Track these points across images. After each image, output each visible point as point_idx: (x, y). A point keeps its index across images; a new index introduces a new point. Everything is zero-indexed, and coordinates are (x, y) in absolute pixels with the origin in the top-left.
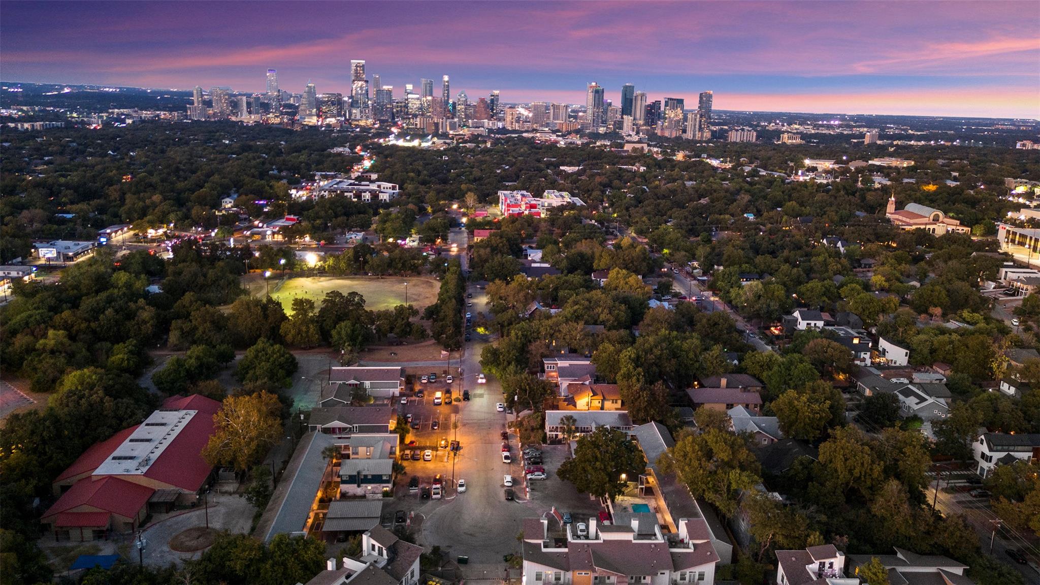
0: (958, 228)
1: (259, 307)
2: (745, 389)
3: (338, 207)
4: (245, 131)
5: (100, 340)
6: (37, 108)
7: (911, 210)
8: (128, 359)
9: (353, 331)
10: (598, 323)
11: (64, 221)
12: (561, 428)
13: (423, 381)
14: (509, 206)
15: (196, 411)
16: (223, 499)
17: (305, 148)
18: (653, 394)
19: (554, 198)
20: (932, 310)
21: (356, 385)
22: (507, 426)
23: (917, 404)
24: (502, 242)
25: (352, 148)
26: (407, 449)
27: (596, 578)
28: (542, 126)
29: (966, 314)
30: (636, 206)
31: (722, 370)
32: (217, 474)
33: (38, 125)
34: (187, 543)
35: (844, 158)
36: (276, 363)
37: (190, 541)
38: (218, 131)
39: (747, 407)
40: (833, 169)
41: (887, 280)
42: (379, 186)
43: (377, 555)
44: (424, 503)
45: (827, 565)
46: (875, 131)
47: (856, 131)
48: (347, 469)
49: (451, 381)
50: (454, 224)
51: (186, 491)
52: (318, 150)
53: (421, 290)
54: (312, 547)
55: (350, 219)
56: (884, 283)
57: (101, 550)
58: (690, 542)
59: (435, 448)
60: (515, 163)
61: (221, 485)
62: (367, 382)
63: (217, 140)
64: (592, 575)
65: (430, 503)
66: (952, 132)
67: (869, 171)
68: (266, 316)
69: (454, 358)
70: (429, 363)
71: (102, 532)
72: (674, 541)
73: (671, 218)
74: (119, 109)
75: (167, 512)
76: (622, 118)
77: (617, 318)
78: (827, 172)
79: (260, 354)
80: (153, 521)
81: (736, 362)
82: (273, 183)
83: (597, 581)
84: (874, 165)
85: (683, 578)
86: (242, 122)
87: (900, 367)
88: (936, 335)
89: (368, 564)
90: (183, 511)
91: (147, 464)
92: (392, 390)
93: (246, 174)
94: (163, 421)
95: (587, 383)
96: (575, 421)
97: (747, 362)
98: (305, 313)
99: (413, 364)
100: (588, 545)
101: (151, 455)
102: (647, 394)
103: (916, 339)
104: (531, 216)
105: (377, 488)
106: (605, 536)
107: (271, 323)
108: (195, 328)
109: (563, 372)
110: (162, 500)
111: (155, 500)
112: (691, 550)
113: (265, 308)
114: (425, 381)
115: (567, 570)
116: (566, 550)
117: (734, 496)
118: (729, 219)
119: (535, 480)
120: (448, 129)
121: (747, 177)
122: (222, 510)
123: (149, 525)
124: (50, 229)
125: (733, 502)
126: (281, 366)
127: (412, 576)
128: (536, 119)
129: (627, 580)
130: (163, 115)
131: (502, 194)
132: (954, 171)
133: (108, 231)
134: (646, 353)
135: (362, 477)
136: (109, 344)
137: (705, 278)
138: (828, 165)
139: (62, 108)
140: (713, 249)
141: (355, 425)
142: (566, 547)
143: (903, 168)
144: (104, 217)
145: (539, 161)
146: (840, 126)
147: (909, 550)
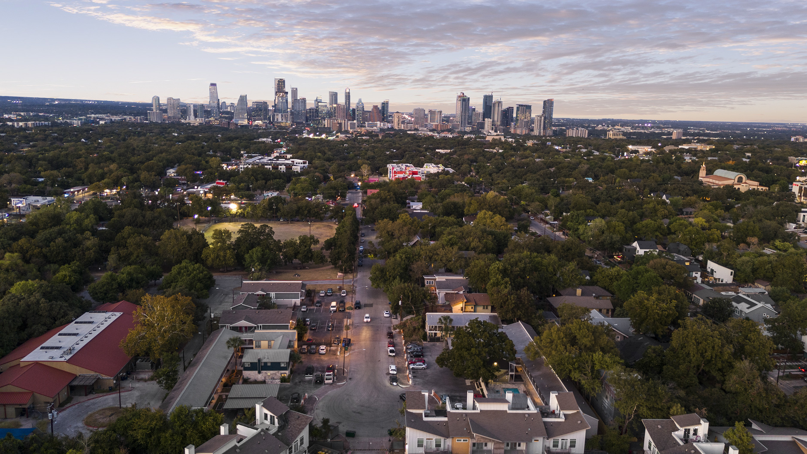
0: (759, 187)
1: (185, 236)
2: (597, 297)
3: (259, 174)
4: (191, 128)
5: (50, 262)
6: (31, 114)
7: (718, 175)
8: (70, 276)
9: (263, 255)
10: (470, 249)
11: (37, 183)
12: (440, 327)
13: (322, 295)
14: (395, 172)
15: (122, 313)
16: (137, 385)
17: (236, 138)
18: (519, 298)
19: (431, 168)
20: (750, 239)
21: (263, 295)
22: (392, 328)
23: (748, 308)
24: (389, 195)
25: (274, 140)
26: (304, 345)
27: (474, 445)
28: (422, 126)
29: (777, 243)
30: (497, 173)
31: (577, 282)
32: (135, 365)
33: (30, 124)
34: (100, 420)
35: (659, 144)
36: (196, 278)
37: (103, 418)
38: (170, 128)
39: (600, 311)
40: (651, 152)
41: (707, 221)
42: (293, 162)
43: (269, 423)
44: (317, 388)
45: (692, 432)
46: (680, 130)
47: (666, 130)
48: (249, 358)
49: (345, 294)
50: (352, 186)
51: (105, 377)
52: (246, 140)
53: (323, 231)
54: (210, 419)
55: (269, 183)
56: (705, 224)
57: (21, 426)
58: (561, 412)
59: (329, 344)
60: (400, 148)
61: (138, 373)
62: (272, 293)
63: (168, 133)
64: (470, 442)
65: (323, 387)
66: (739, 132)
67: (680, 152)
68: (190, 244)
69: (348, 279)
70: (326, 282)
71: (24, 409)
72: (545, 412)
73: (526, 180)
74: (95, 114)
75: (86, 395)
76: (484, 120)
77: (485, 246)
78: (647, 153)
79: (182, 271)
80: (73, 402)
81: (588, 278)
82: (208, 158)
83: (475, 448)
84: (684, 149)
85: (555, 445)
86: (189, 123)
87: (727, 285)
88: (756, 257)
89: (259, 430)
90: (101, 395)
91: (71, 353)
92: (294, 300)
93: (188, 153)
94: (91, 320)
95: (461, 292)
96: (451, 320)
97: (598, 276)
98: (224, 242)
99: (313, 283)
100: (466, 414)
101: (76, 346)
102: (514, 298)
103: (739, 261)
104: (413, 179)
105: (276, 374)
106: (481, 407)
107: (194, 249)
108: (131, 254)
109: (441, 285)
110: (82, 383)
111: (75, 383)
112: (562, 419)
113: (189, 237)
114: (323, 295)
115: (447, 436)
116: (445, 419)
117: (597, 375)
118: (573, 182)
119: (417, 369)
120: (349, 128)
121: (584, 156)
122: (136, 393)
123: (68, 405)
124: (25, 188)
125: (597, 381)
126: (200, 280)
127: (302, 443)
128: (416, 122)
129: (502, 446)
130: (128, 118)
131: (389, 166)
132: (747, 152)
133: (72, 190)
134: (512, 267)
135: (263, 365)
136: (57, 266)
137: (556, 222)
138: (648, 149)
139: (51, 114)
140: (562, 200)
141: (259, 325)
142: (446, 417)
143: (707, 151)
144: (70, 180)
145: (419, 146)
146: (652, 127)
147: (762, 422)
